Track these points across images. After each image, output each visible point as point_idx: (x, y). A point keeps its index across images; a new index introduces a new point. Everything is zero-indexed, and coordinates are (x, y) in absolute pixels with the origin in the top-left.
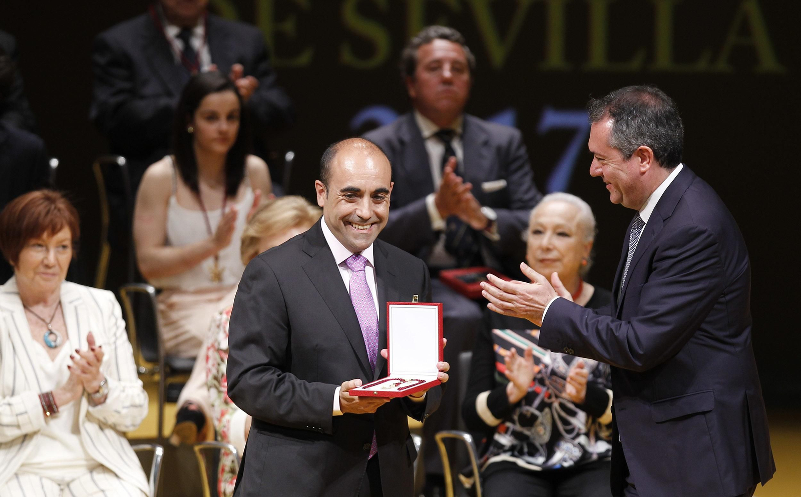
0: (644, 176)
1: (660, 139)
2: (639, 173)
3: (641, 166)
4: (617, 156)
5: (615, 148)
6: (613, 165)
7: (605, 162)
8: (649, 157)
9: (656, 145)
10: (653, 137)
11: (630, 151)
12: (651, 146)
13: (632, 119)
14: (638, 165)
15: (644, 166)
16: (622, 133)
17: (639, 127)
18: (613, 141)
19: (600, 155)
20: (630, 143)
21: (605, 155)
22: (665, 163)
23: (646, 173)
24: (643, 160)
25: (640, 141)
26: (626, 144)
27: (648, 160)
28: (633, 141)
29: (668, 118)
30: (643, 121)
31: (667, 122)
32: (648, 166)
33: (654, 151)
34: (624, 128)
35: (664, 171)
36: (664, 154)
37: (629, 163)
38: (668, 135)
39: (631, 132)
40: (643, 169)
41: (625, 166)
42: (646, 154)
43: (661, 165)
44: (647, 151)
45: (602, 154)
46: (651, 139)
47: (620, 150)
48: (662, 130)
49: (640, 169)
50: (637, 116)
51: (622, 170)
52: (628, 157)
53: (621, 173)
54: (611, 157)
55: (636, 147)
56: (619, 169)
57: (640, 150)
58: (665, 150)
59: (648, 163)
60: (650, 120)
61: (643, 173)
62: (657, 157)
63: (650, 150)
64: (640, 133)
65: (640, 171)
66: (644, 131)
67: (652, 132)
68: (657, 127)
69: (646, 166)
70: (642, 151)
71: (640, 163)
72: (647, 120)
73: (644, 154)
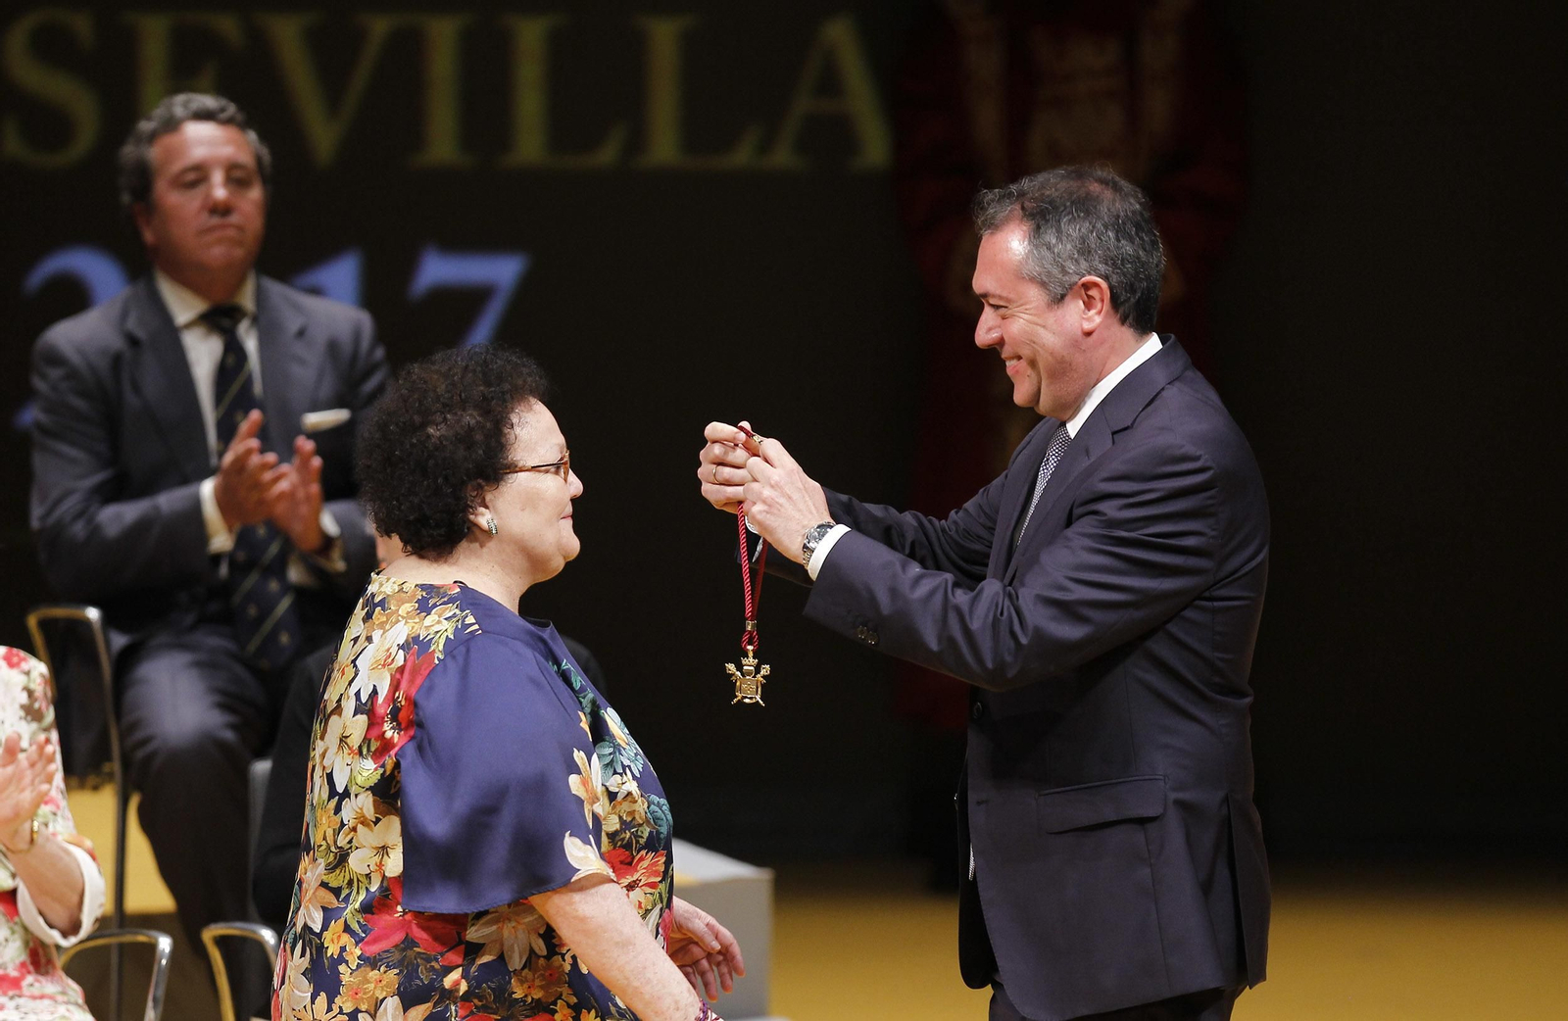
0: (1091, 340)
1: (1123, 265)
2: (1080, 333)
3: (1083, 319)
4: (1035, 295)
5: (1032, 279)
6: (1026, 317)
7: (1010, 312)
8: (1102, 301)
9: (1115, 276)
10: (1113, 261)
11: (1062, 285)
12: (1106, 278)
13: (1070, 220)
14: (1076, 316)
15: (1089, 319)
16: (1049, 248)
17: (1083, 240)
18: (1033, 268)
19: (1001, 297)
20: (1064, 272)
21: (1012, 296)
22: (1131, 318)
23: (1094, 334)
24: (1088, 306)
25: (1084, 265)
26: (1055, 271)
27: (1099, 305)
28: (1071, 267)
29: (1138, 227)
30: (1092, 228)
31: (1137, 234)
32: (1098, 320)
33: (1111, 288)
34: (1054, 241)
35: (1127, 333)
36: (1129, 298)
37: (1059, 312)
38: (1138, 258)
39: (1066, 248)
40: (1087, 326)
41: (1051, 318)
42: (1093, 292)
43: (1123, 321)
44: (1096, 285)
45: (1004, 294)
46: (1106, 264)
47: (1043, 285)
48: (1128, 248)
49: (1081, 325)
50: (1079, 217)
51: (1044, 327)
52: (1059, 300)
53: (1043, 332)
54: (1021, 302)
55: (1075, 278)
56: (1037, 324)
57: (1083, 285)
58: (1132, 289)
59: (1100, 312)
60: (1106, 227)
61: (1088, 334)
62: (1115, 302)
63: (1104, 285)
64: (1085, 251)
65: (1082, 330)
66: (1093, 246)
67: (1108, 248)
68: (1118, 240)
69: (1095, 319)
70: (1087, 286)
71: (1081, 312)
72: (1099, 225)
73: (1090, 293)
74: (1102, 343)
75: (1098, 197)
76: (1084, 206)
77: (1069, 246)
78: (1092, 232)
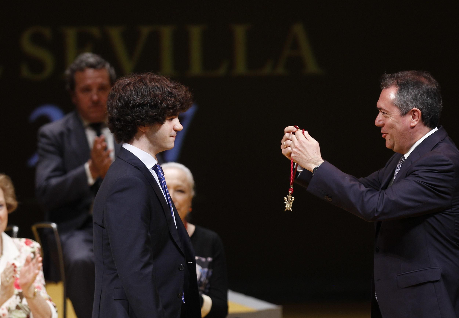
0: (413, 129)
1: (427, 106)
3: (411, 122)
5: (396, 106)
6: (392, 118)
7: (388, 116)
8: (418, 117)
9: (424, 109)
11: (406, 110)
12: (421, 109)
13: (412, 89)
14: (409, 120)
15: (413, 122)
16: (404, 96)
17: (416, 95)
18: (397, 102)
19: (385, 110)
20: (407, 105)
21: (389, 110)
22: (428, 123)
24: (414, 118)
25: (414, 104)
26: (404, 104)
27: (417, 118)
28: (410, 104)
29: (435, 94)
30: (419, 92)
31: (434, 97)
33: (422, 113)
34: (406, 94)
36: (428, 118)
37: (404, 119)
38: (433, 104)
40: (412, 125)
41: (401, 119)
43: (425, 125)
44: (417, 111)
45: (387, 109)
46: (422, 105)
47: (400, 108)
48: (430, 101)
49: (410, 124)
50: (415, 88)
52: (404, 114)
53: (397, 124)
54: (392, 113)
55: (411, 108)
56: (396, 122)
58: (429, 114)
59: (417, 120)
60: (424, 92)
61: (413, 127)
62: (423, 118)
63: (420, 112)
64: (415, 99)
65: (410, 126)
66: (418, 98)
67: (423, 100)
68: (427, 98)
69: (415, 122)
70: (414, 111)
71: (411, 119)
72: (421, 92)
73: (415, 114)
74: (417, 131)
75: (423, 82)
76: (418, 84)
77: (410, 97)
78: (419, 94)
